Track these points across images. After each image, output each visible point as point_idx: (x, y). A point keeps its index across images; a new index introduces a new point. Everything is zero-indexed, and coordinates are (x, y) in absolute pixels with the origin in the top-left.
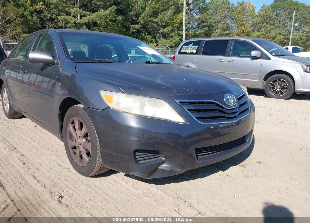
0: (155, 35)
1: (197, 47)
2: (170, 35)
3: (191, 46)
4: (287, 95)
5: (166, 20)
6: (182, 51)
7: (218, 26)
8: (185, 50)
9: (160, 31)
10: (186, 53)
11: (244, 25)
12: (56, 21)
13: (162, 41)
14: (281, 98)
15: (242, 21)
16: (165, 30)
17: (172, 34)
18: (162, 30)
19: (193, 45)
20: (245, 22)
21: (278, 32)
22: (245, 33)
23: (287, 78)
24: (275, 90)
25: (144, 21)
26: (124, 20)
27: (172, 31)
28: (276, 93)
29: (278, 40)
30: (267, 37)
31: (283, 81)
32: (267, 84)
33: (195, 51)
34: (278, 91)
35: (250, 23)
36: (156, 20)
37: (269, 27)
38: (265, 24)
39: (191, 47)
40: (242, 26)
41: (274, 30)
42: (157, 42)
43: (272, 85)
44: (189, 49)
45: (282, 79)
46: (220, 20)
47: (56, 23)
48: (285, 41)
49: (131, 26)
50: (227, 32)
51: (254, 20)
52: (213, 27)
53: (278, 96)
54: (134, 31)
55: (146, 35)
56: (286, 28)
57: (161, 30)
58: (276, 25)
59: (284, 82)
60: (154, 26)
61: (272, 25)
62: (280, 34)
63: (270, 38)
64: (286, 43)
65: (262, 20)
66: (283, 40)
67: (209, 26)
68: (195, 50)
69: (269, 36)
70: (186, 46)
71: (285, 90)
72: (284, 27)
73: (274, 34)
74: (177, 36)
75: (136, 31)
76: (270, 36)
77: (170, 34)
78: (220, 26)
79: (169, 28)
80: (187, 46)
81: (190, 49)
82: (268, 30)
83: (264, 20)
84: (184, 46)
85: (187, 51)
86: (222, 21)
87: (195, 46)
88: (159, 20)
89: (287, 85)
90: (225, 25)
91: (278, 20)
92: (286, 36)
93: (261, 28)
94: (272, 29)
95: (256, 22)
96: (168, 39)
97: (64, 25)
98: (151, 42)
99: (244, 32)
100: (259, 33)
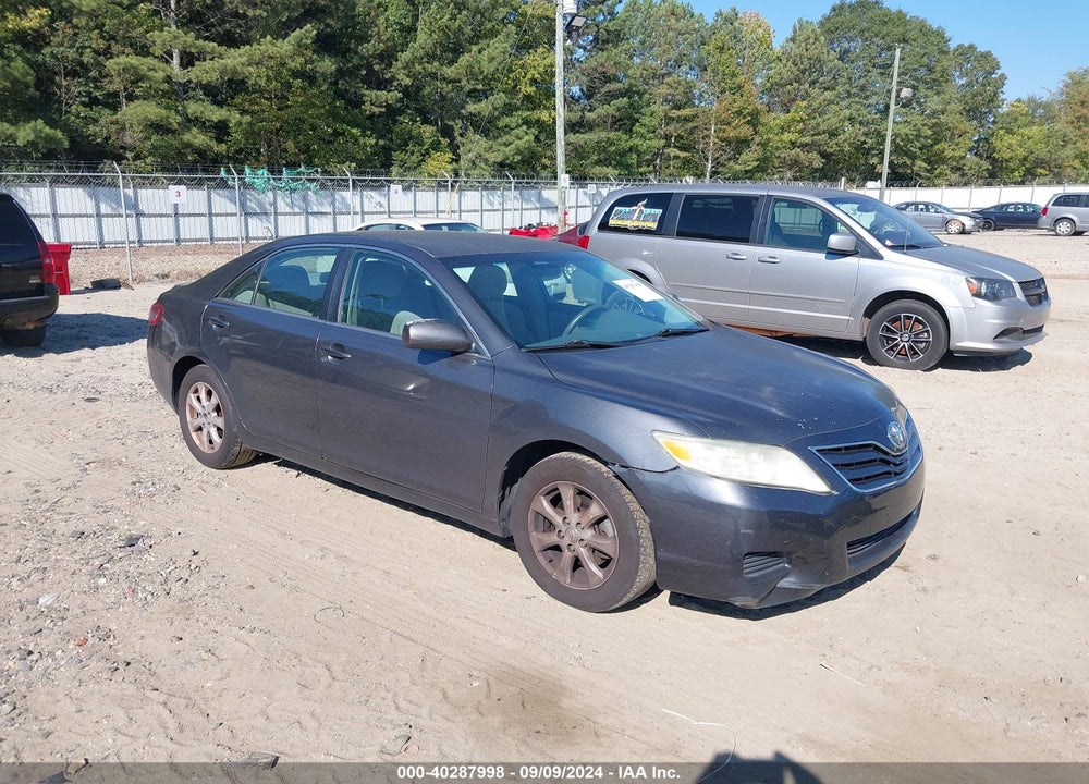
0: (449, 123)
1: (659, 212)
2: (501, 124)
3: (640, 207)
4: (929, 359)
5: (485, 73)
6: (612, 222)
7: (655, 91)
8: (623, 219)
9: (463, 107)
10: (625, 230)
11: (740, 87)
12: (93, 74)
13: (474, 144)
14: (914, 367)
15: (734, 75)
16: (483, 108)
17: (506, 120)
18: (472, 107)
19: (645, 206)
20: (742, 78)
21: (847, 112)
22: (744, 117)
23: (929, 311)
24: (897, 345)
25: (408, 76)
26: (340, 73)
27: (509, 109)
28: (898, 354)
29: (845, 140)
30: (813, 129)
31: (917, 320)
32: (874, 329)
33: (654, 226)
34: (904, 346)
35: (758, 81)
36: (449, 71)
37: (820, 97)
38: (807, 86)
39: (641, 211)
40: (734, 94)
41: (834, 107)
42: (454, 148)
43: (888, 330)
44: (635, 217)
45: (914, 316)
46: (664, 71)
47: (95, 80)
48: (870, 141)
49: (367, 92)
50: (686, 112)
51: (772, 72)
52: (640, 94)
53: (905, 360)
54: (376, 110)
55: (417, 121)
56: (872, 100)
57: (468, 106)
58: (840, 89)
59: (920, 322)
60: (444, 93)
61: (826, 89)
62: (851, 119)
63: (824, 133)
64: (873, 149)
65: (797, 72)
66: (862, 139)
67: (628, 93)
68: (654, 221)
69: (818, 125)
70: (623, 209)
71: (923, 346)
72: (866, 98)
73: (834, 120)
74: (524, 128)
75: (383, 110)
76: (822, 128)
77: (498, 118)
78: (664, 90)
79: (499, 99)
80: (628, 209)
81: (639, 217)
82: (816, 104)
83: (803, 72)
84: (616, 208)
85: (629, 224)
86: (669, 74)
87: (653, 211)
88: (460, 71)
89: (927, 331)
90: (681, 89)
91: (845, 74)
92: (873, 127)
93: (794, 100)
94: (831, 102)
95: (777, 78)
96: (496, 138)
97: (126, 90)
98: (436, 146)
99: (739, 113)
100: (789, 116)
